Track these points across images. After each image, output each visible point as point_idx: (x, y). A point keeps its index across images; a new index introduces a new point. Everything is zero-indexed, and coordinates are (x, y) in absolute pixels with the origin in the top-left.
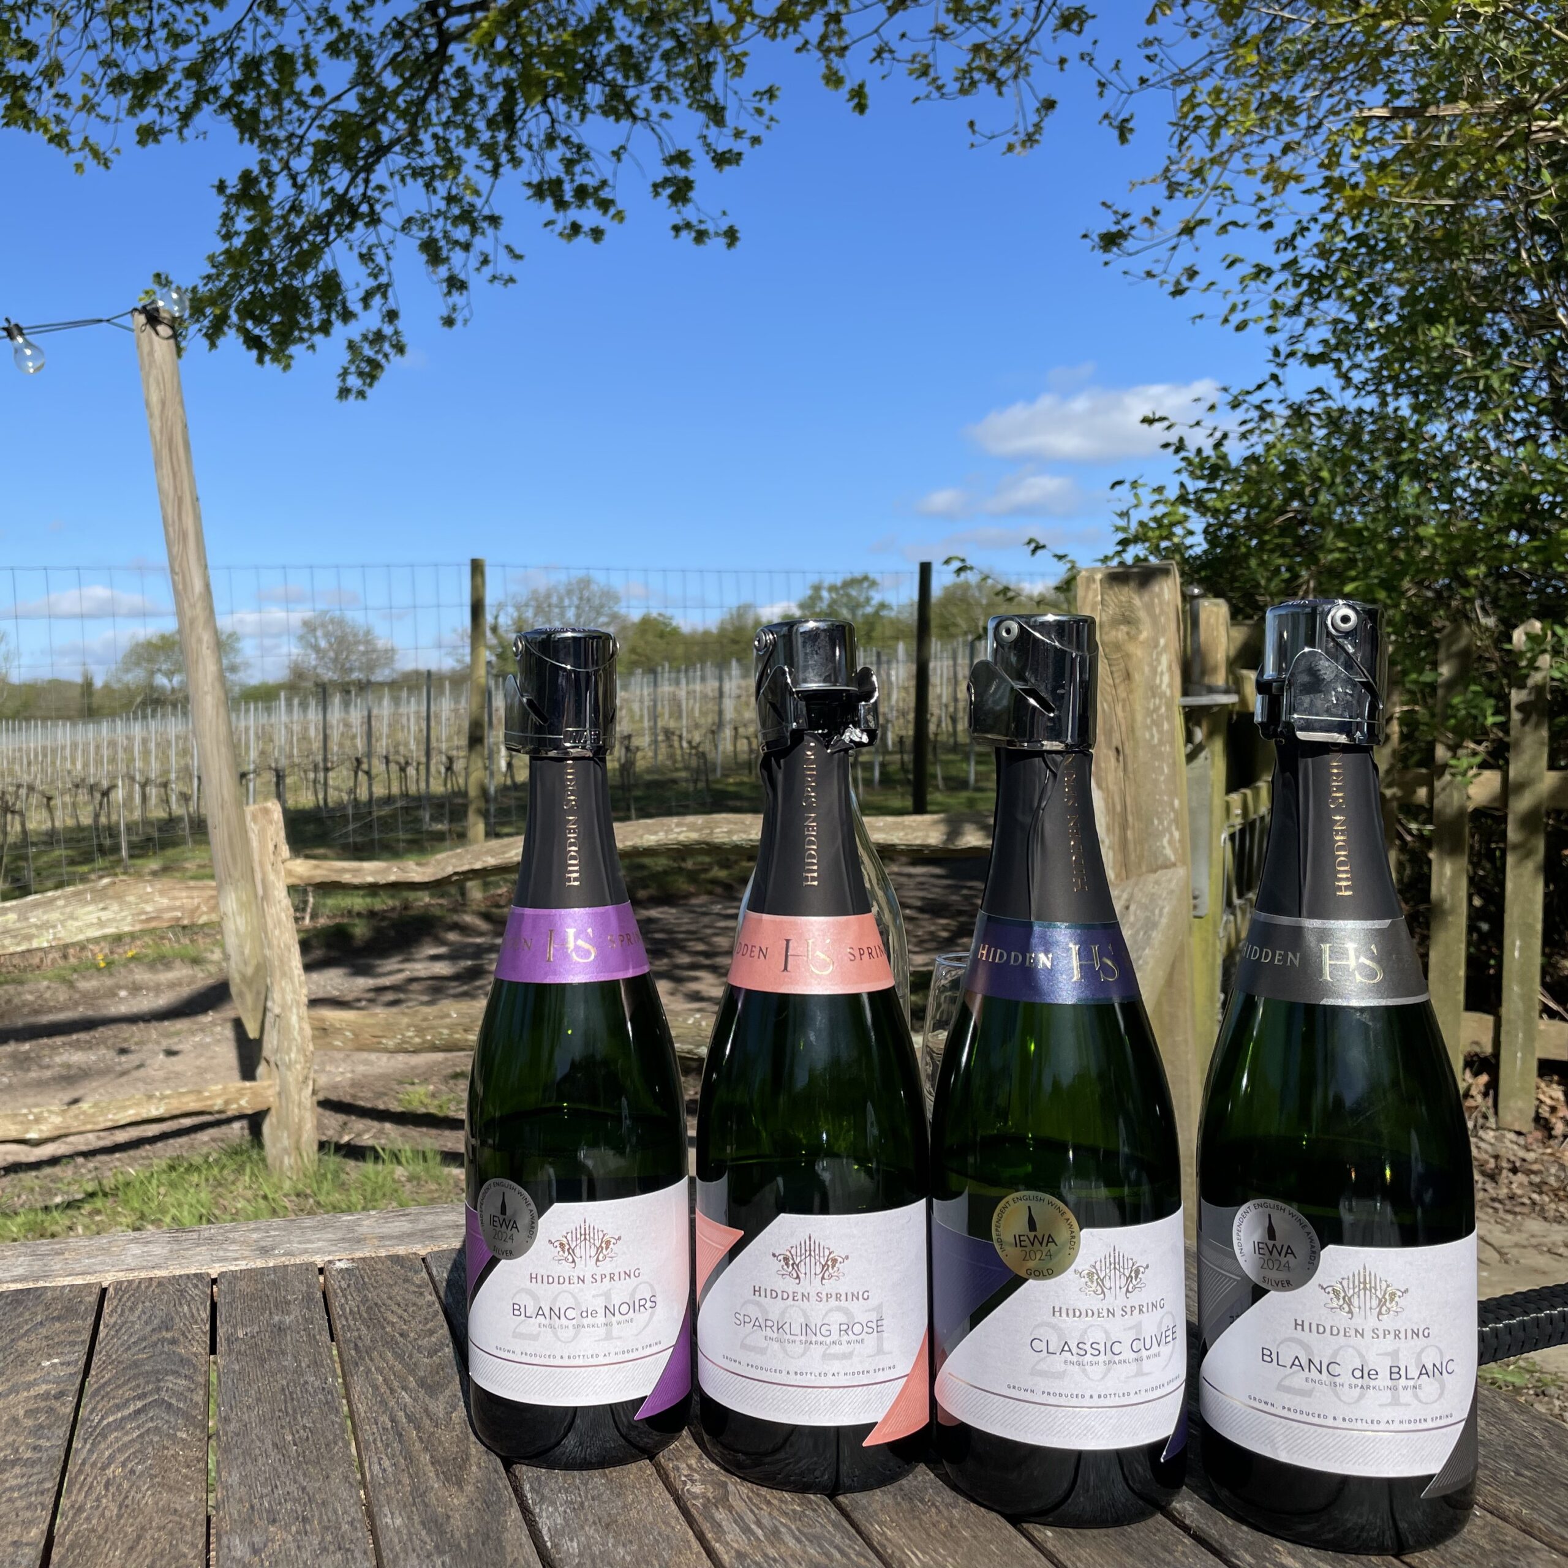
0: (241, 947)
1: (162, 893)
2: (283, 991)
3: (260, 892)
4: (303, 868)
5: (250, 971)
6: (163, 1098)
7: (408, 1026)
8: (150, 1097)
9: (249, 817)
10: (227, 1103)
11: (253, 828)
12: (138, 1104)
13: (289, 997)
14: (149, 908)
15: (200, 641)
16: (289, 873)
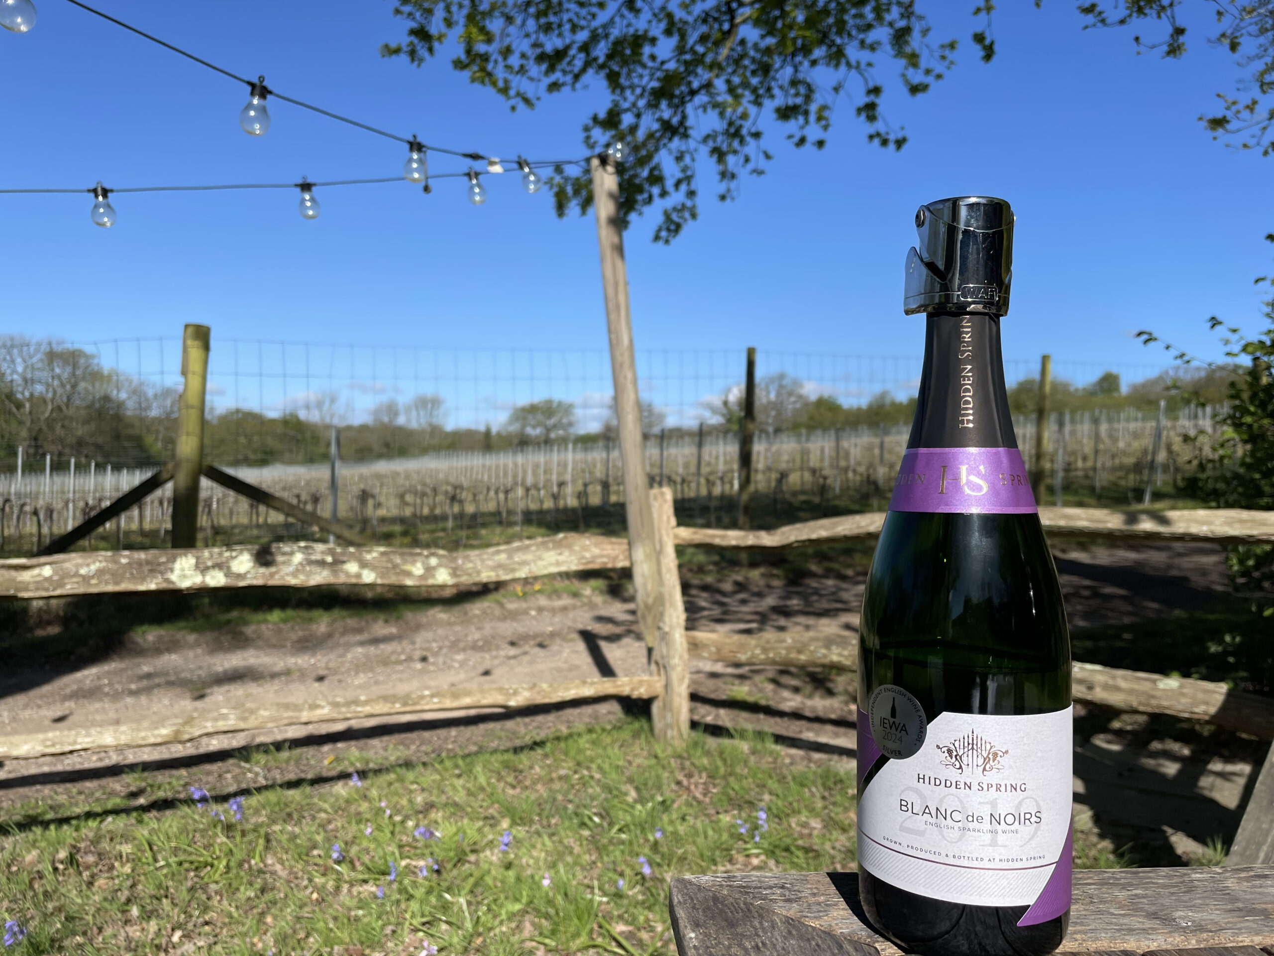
0: (645, 584)
1: (596, 545)
2: (671, 616)
3: (658, 547)
4: (686, 534)
5: (650, 601)
6: (593, 683)
7: (756, 646)
8: (584, 683)
9: (652, 497)
10: (633, 690)
11: (655, 505)
12: (577, 687)
13: (675, 620)
14: (588, 555)
15: (625, 378)
16: (676, 536)
